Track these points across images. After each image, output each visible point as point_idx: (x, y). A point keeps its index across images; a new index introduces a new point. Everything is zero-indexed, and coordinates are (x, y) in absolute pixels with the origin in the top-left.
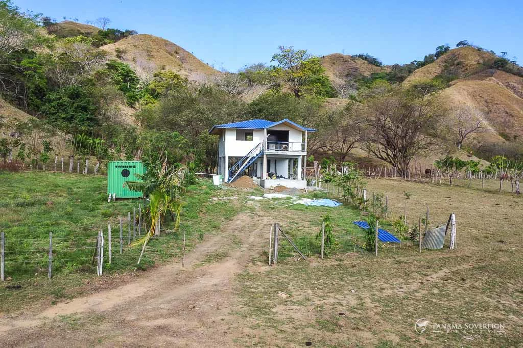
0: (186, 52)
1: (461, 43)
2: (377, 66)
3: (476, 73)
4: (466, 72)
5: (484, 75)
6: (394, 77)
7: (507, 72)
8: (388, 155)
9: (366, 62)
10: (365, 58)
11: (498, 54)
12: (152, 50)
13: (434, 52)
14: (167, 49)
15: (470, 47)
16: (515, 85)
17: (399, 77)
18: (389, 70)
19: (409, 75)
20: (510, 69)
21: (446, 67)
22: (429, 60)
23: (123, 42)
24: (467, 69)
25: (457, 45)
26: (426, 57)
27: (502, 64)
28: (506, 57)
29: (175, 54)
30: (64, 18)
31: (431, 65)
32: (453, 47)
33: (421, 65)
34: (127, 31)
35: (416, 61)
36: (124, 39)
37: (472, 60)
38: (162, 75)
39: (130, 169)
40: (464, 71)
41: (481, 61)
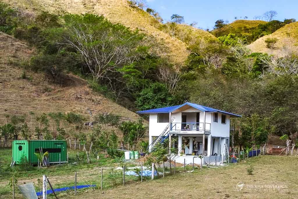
30: (236, 18)
34: (285, 21)
39: (22, 146)
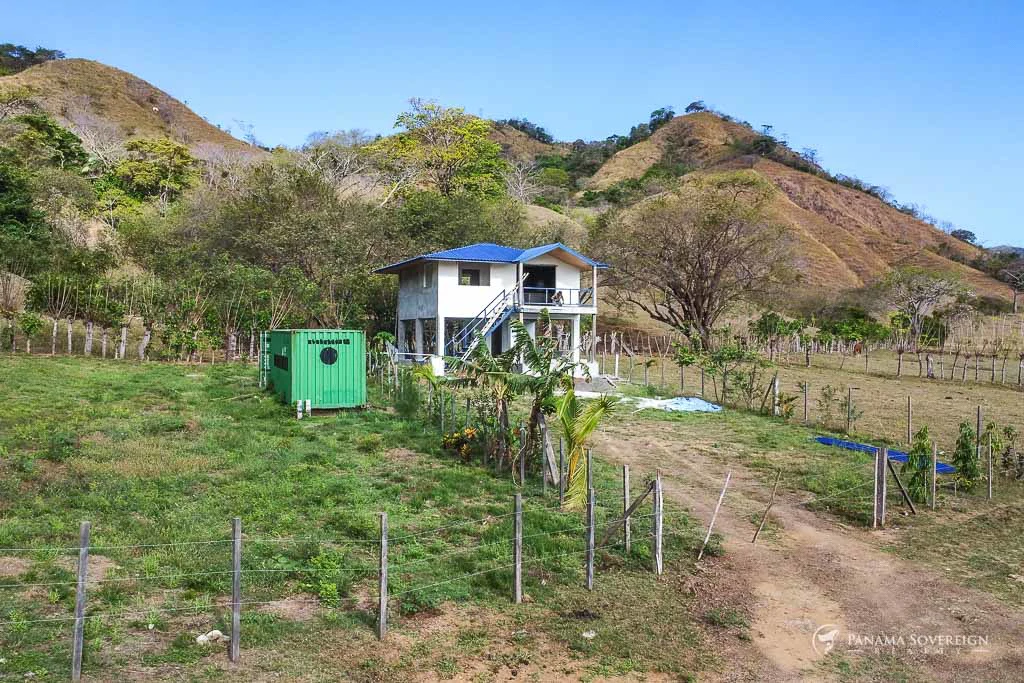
0: (173, 100)
1: (693, 106)
2: (544, 142)
3: (724, 161)
4: (706, 159)
5: (738, 165)
6: (579, 165)
7: (776, 160)
8: (671, 311)
9: (523, 134)
10: (524, 127)
11: (757, 128)
12: (101, 93)
13: (647, 120)
14: (131, 91)
15: (709, 114)
16: (790, 184)
17: (588, 166)
18: (565, 152)
19: (604, 162)
20: (780, 157)
21: (670, 149)
22: (638, 135)
23: (33, 74)
24: (707, 154)
25: (687, 110)
26: (633, 128)
27: (767, 146)
28: (771, 134)
29: (148, 104)
31: (643, 144)
32: (680, 112)
33: (626, 143)
34: (41, 51)
35: (615, 136)
36: (36, 67)
37: (716, 139)
38: (146, 148)
39: (340, 349)
40: (702, 158)
41: (730, 140)
